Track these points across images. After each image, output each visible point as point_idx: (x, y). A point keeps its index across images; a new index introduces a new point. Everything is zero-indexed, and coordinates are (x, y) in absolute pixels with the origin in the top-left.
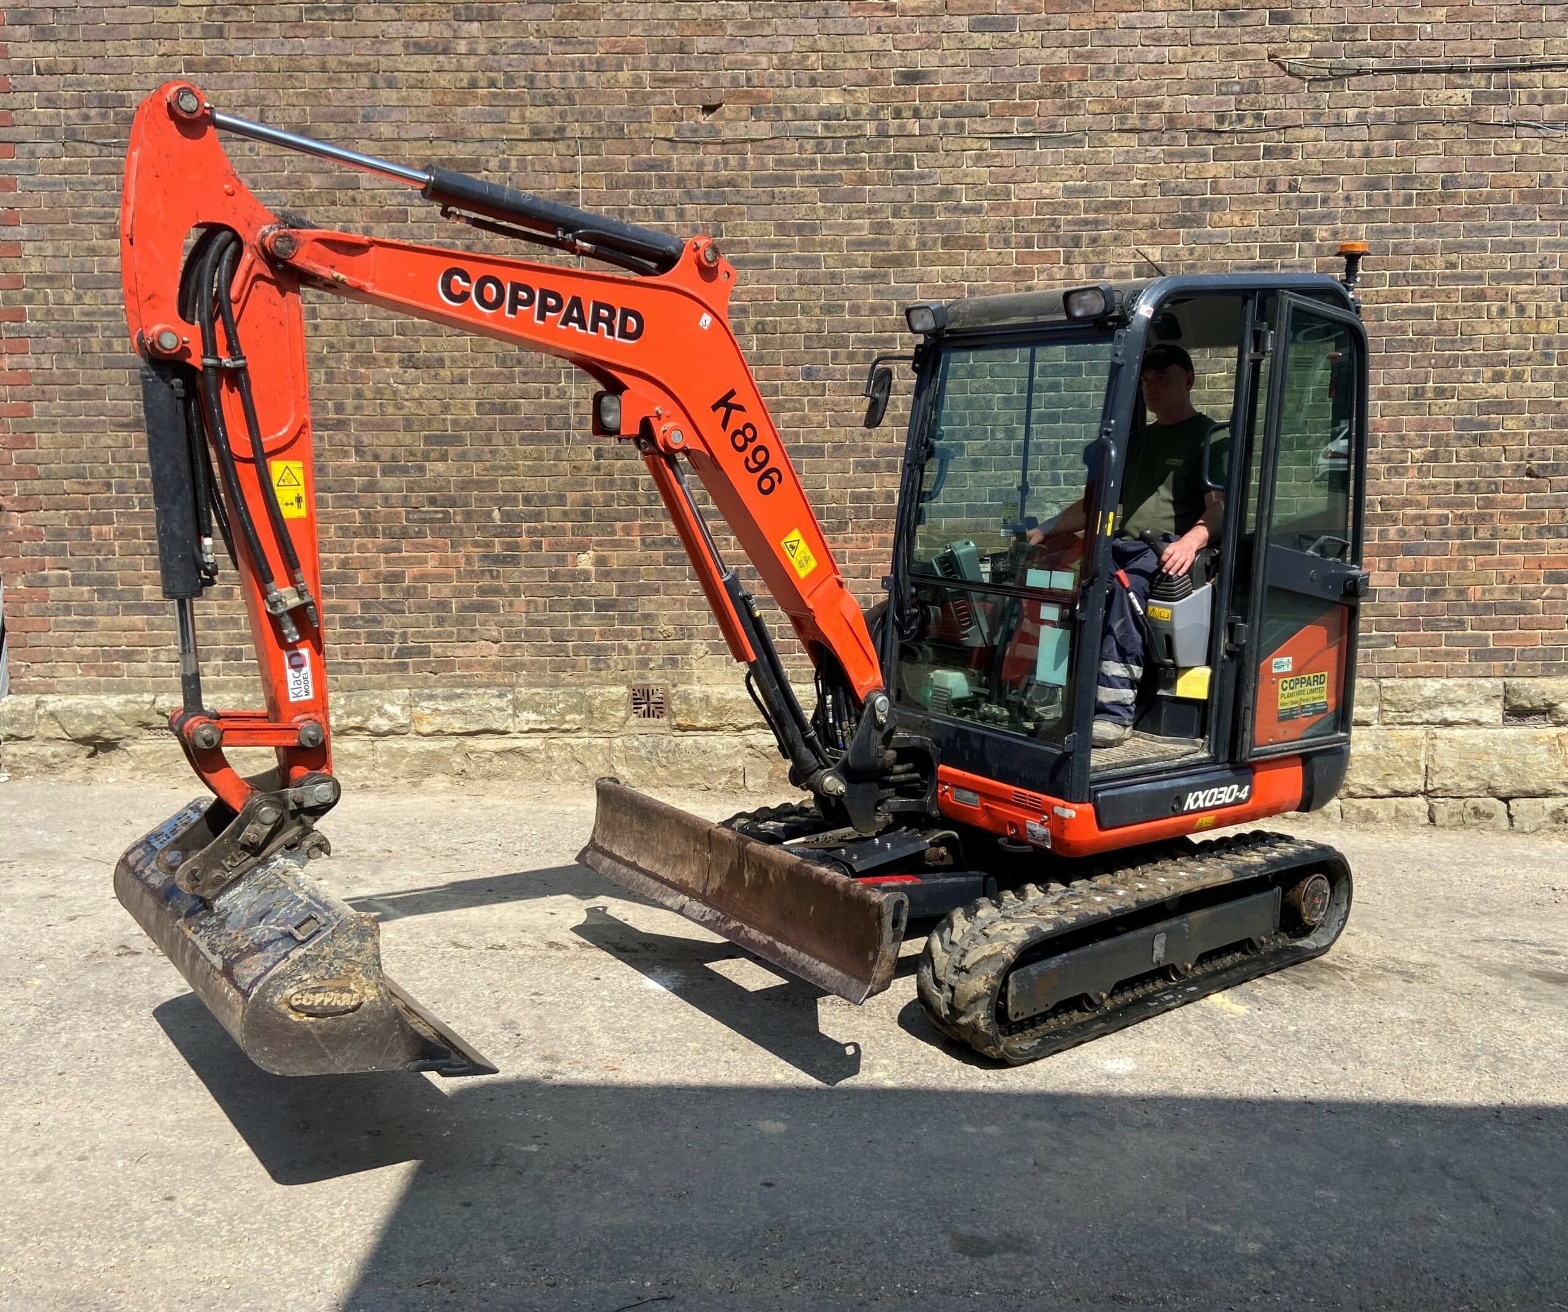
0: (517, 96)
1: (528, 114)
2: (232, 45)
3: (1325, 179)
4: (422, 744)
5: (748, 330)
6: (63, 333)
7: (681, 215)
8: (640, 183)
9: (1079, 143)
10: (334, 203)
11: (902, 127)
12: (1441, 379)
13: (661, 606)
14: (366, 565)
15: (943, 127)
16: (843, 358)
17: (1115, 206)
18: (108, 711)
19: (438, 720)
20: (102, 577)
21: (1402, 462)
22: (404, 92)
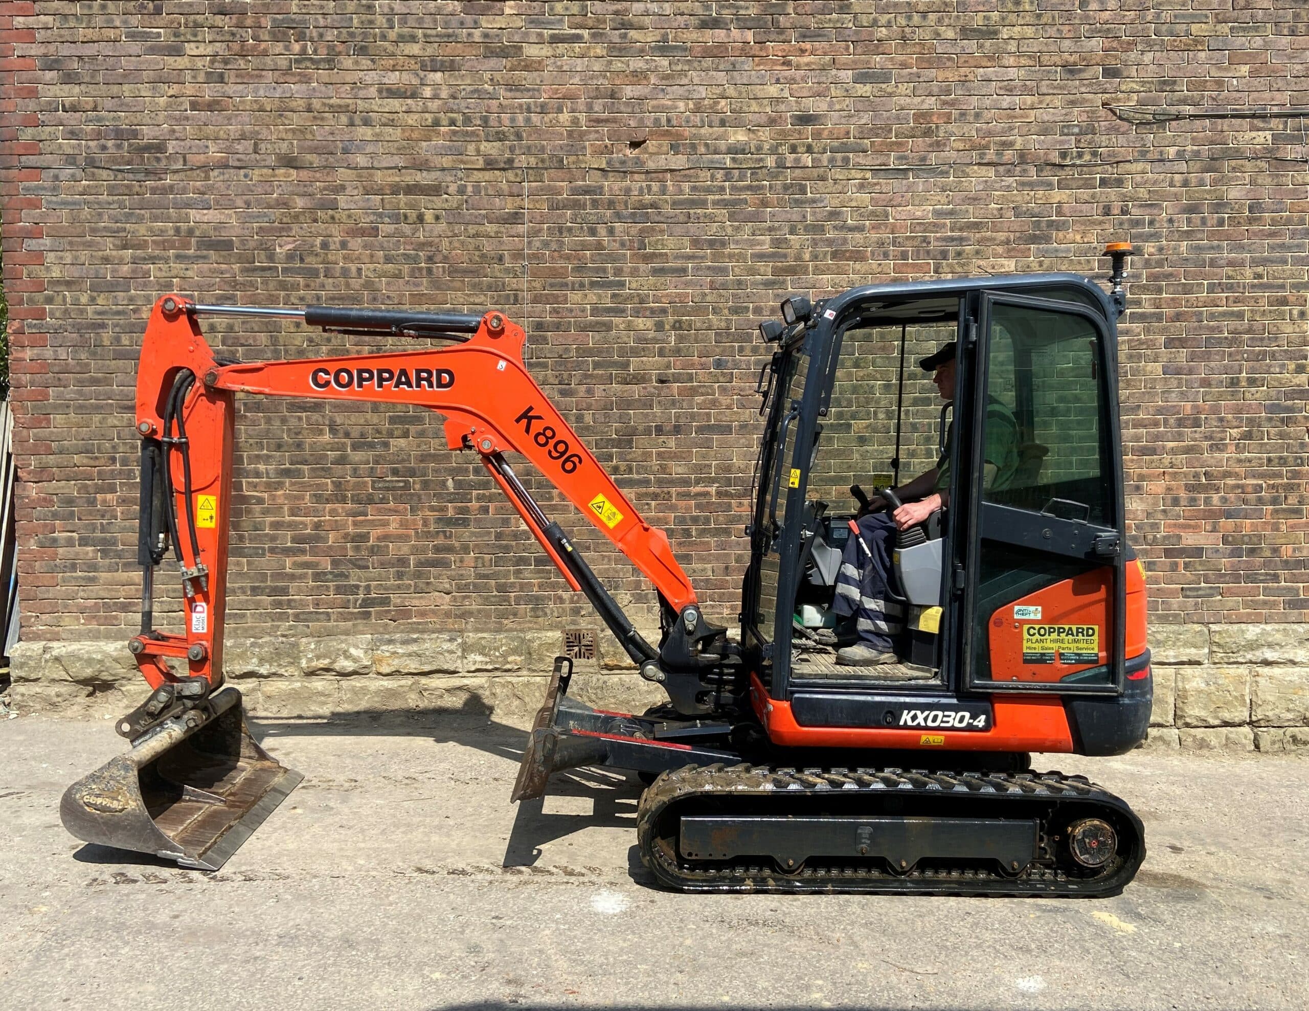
0: (473, 133)
1: (482, 148)
2: (230, 89)
3: (1151, 205)
4: (382, 683)
5: (667, 327)
6: (78, 328)
7: (611, 232)
8: (576, 205)
9: (945, 174)
10: (316, 221)
11: (797, 160)
12: (1253, 371)
14: (336, 527)
15: (832, 160)
16: (748, 351)
17: (976, 226)
18: (107, 655)
19: (396, 662)
20: (105, 539)
21: (1222, 439)
22: (377, 129)
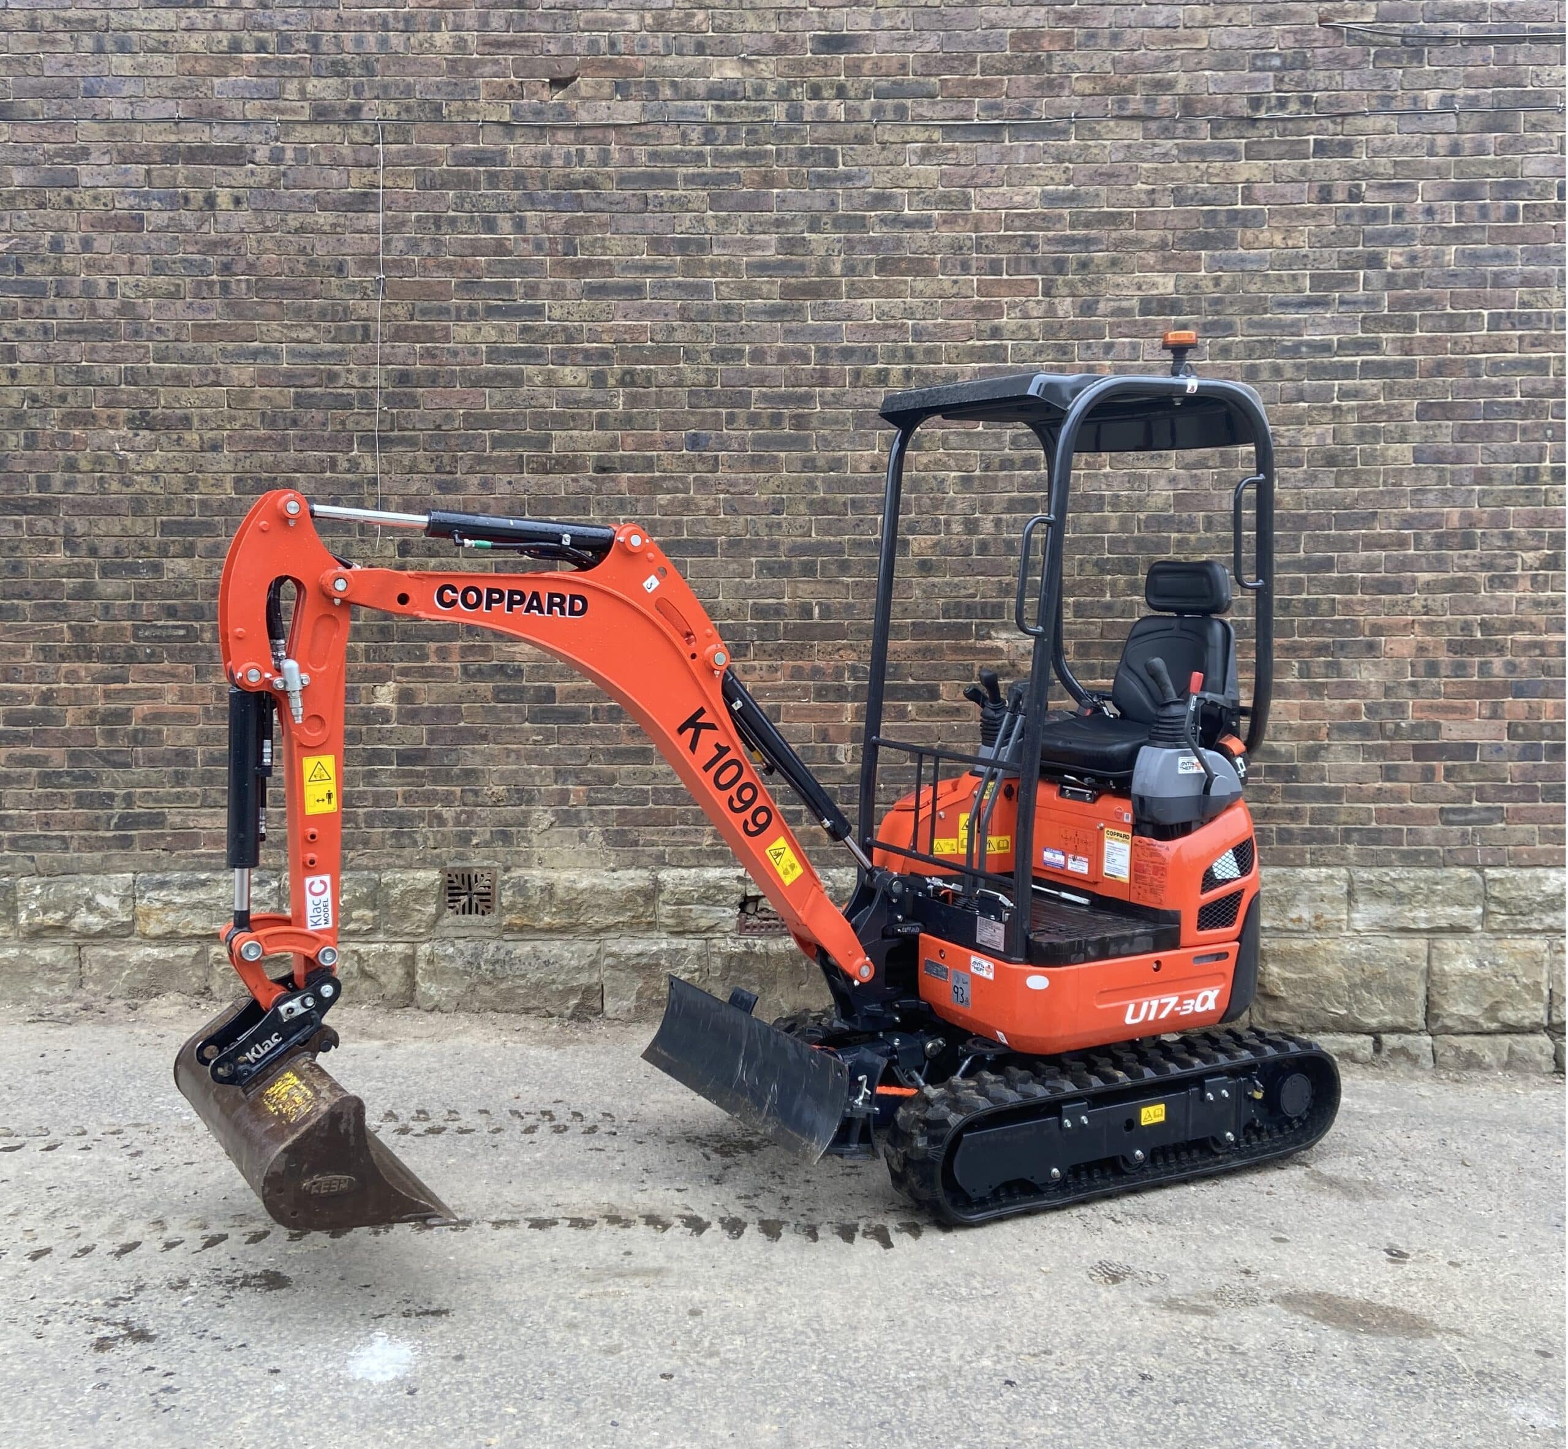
0: (295, 64)
1: (310, 88)
3: (1398, 185)
4: (149, 950)
5: (611, 381)
7: (520, 225)
8: (463, 182)
9: (1063, 133)
10: (41, 206)
11: (821, 111)
13: (490, 758)
14: (76, 699)
15: (877, 111)
16: (741, 422)
17: (1113, 219)
19: (171, 917)
21: (1509, 569)
22: (141, 58)
